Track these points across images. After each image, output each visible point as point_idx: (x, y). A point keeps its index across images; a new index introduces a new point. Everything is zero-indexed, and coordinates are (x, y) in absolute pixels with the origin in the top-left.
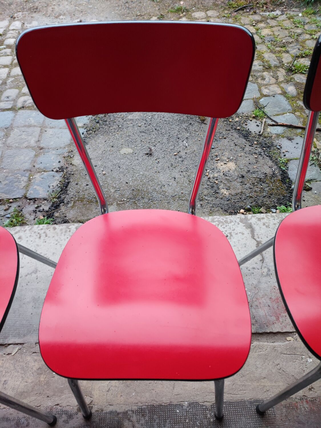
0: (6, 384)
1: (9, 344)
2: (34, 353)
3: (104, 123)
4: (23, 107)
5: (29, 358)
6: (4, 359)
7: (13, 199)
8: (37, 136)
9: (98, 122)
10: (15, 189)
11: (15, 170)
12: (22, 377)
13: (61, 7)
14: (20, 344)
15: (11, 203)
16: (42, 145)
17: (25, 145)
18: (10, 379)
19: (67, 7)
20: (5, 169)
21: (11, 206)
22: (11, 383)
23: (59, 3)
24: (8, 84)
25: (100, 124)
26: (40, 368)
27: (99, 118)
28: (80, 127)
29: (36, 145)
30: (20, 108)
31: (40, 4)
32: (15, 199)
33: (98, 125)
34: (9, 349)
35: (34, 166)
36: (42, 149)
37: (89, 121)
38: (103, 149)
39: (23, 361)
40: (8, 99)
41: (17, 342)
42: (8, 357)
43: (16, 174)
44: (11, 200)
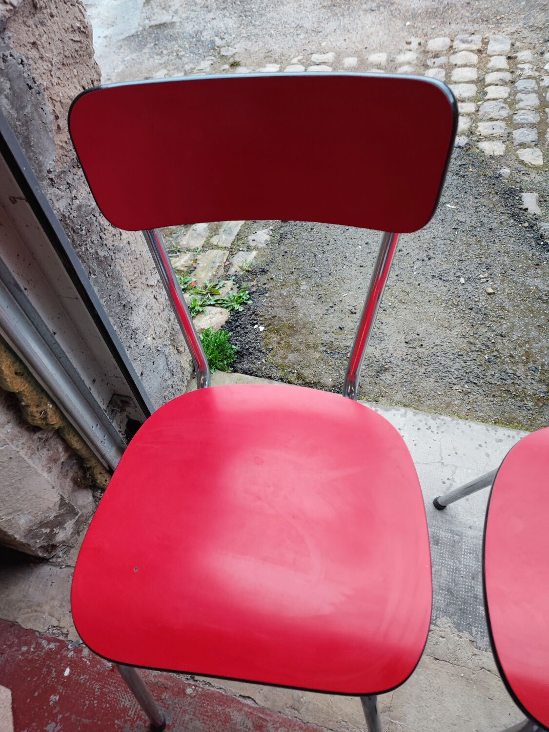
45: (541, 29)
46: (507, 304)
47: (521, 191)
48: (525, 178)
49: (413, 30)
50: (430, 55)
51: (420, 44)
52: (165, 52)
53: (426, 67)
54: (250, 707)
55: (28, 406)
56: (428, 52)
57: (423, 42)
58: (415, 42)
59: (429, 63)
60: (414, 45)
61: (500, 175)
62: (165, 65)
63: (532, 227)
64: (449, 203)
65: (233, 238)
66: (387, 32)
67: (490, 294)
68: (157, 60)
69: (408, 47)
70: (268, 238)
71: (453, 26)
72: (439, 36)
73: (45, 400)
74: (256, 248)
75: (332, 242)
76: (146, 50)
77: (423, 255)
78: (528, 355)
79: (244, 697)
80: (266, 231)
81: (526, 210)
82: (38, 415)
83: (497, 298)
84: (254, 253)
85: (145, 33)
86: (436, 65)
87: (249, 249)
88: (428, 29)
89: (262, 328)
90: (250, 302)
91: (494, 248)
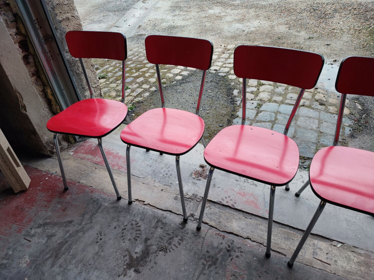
0: (336, 262)
1: (334, 240)
2: (352, 251)
3: (366, 127)
4: (304, 105)
5: (350, 253)
6: (332, 248)
7: (307, 158)
8: (317, 124)
9: (361, 126)
10: (307, 152)
11: (306, 141)
12: (347, 263)
13: (320, 50)
14: (341, 243)
15: (305, 159)
16: (322, 131)
17: (309, 128)
18: (338, 260)
19: (325, 50)
20: (299, 139)
21: (306, 162)
22: (340, 263)
23: (318, 47)
24: (289, 90)
25: (362, 128)
26: (358, 262)
27: (361, 123)
28: (347, 126)
29: (317, 129)
30: (302, 106)
31: (304, 46)
32: (308, 158)
33: (361, 128)
34: (335, 243)
35: (319, 142)
36: (322, 133)
37: (352, 124)
38: (370, 143)
39: (346, 254)
40: (291, 99)
41: (339, 241)
42: (335, 247)
43: (308, 144)
44: (306, 158)
45: (267, 44)
46: (211, 116)
47: (234, 89)
48: (238, 86)
49: (224, 42)
50: (227, 50)
51: (225, 46)
52: (140, 43)
53: (224, 53)
54: (91, 188)
55: (53, 105)
56: (226, 49)
57: (226, 45)
58: (223, 45)
59: (225, 52)
60: (223, 46)
61: (230, 84)
62: (138, 47)
63: (232, 98)
64: (209, 90)
65: (137, 94)
66: (215, 42)
67: (207, 113)
68: (136, 45)
69: (220, 47)
70: (148, 95)
71: (238, 42)
72: (232, 44)
73: (57, 105)
74: (143, 97)
75: (167, 97)
76: (134, 42)
77: (193, 102)
78: (209, 127)
79: (91, 187)
80: (149, 93)
81: (233, 94)
82: (55, 109)
83: (209, 114)
84: (142, 98)
85: (135, 37)
86: (228, 53)
87: (141, 97)
88: (229, 42)
89: (134, 115)
90: (134, 109)
91: (216, 103)
